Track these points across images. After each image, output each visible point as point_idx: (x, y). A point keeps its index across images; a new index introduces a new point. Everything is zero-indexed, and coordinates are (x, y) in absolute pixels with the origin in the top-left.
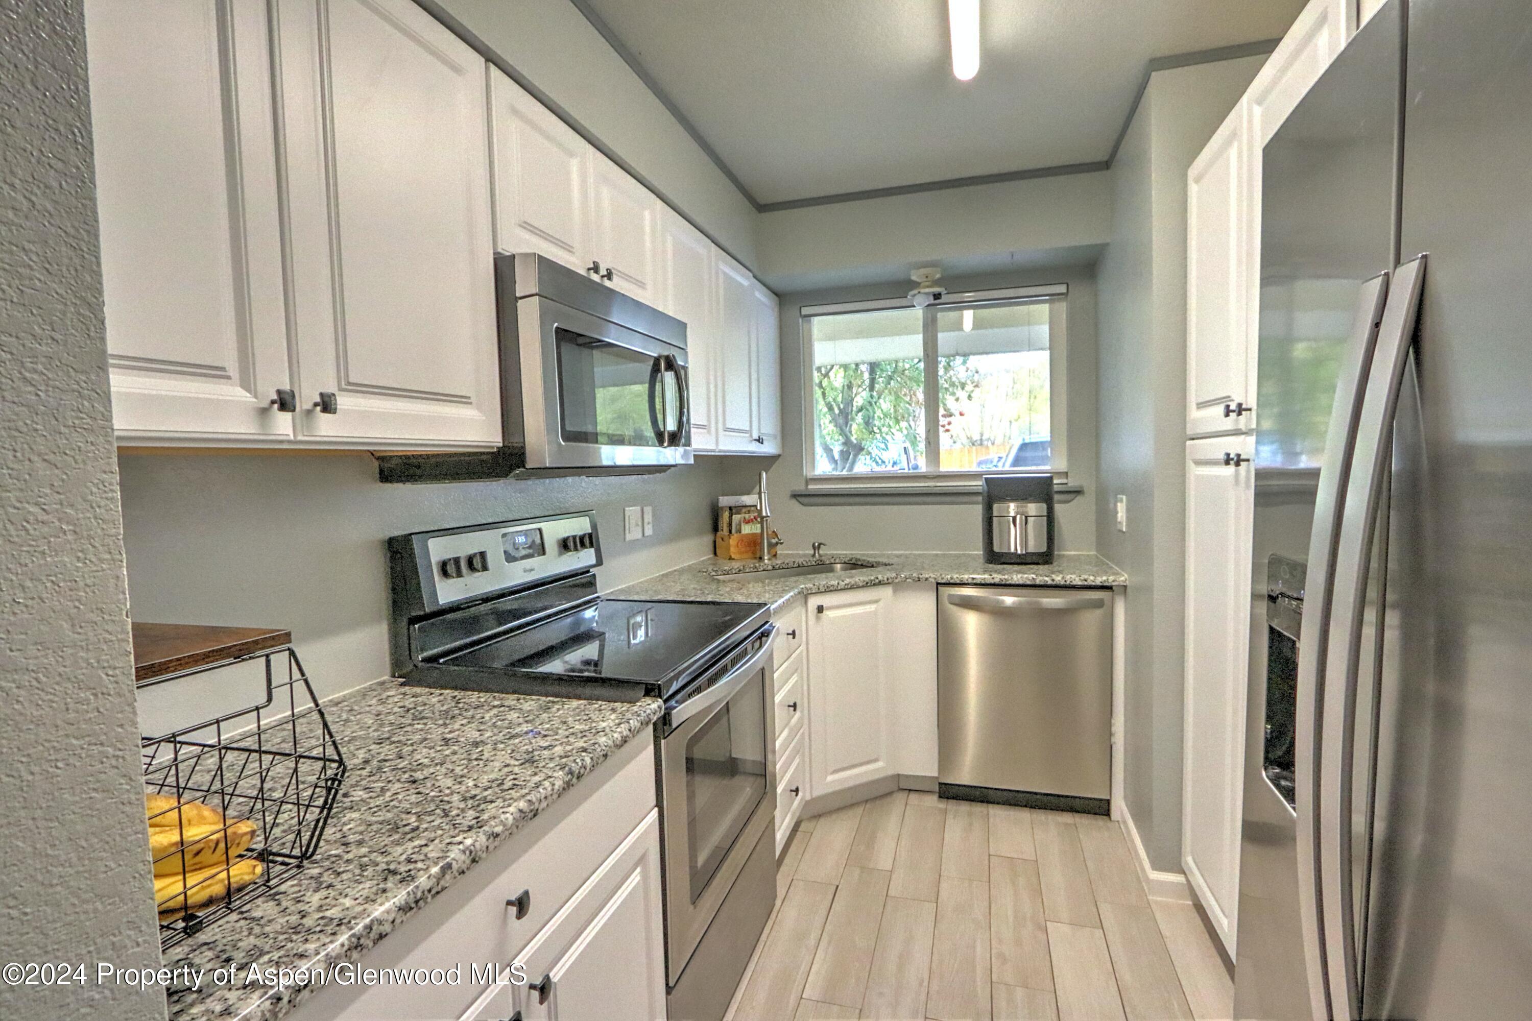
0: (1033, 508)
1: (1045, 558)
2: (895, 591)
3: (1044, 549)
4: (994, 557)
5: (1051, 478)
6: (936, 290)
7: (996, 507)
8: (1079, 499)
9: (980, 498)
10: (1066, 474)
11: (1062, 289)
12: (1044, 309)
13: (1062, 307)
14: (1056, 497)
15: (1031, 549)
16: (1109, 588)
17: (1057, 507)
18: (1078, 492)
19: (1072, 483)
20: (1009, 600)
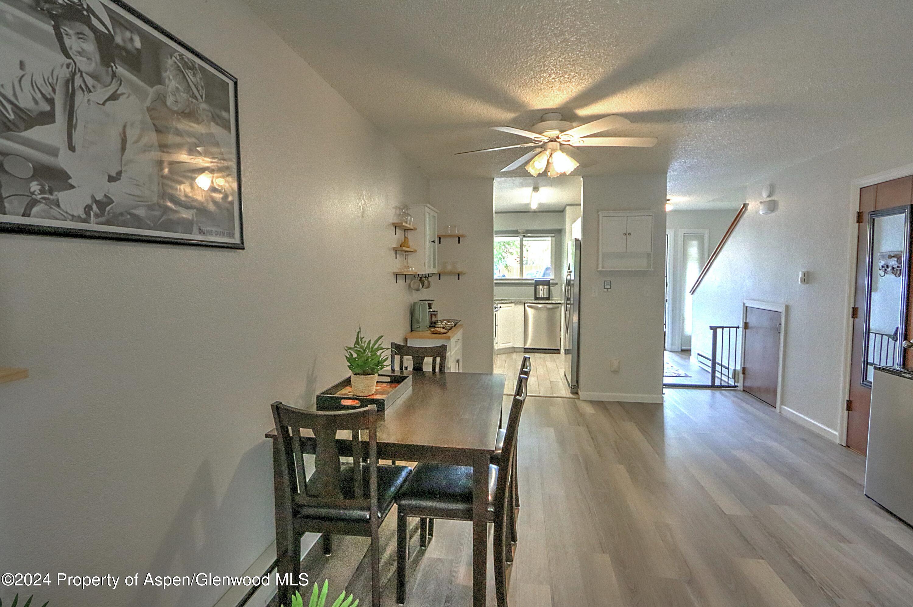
0: (545, 287)
1: (548, 299)
2: (515, 304)
3: (548, 296)
4: (536, 298)
5: (549, 281)
6: (524, 235)
7: (537, 287)
8: (557, 286)
9: (533, 285)
10: (553, 280)
11: (553, 235)
12: (549, 238)
13: (554, 239)
14: (551, 285)
15: (545, 296)
16: (560, 304)
17: (551, 288)
18: (557, 284)
19: (555, 282)
20: (540, 306)
